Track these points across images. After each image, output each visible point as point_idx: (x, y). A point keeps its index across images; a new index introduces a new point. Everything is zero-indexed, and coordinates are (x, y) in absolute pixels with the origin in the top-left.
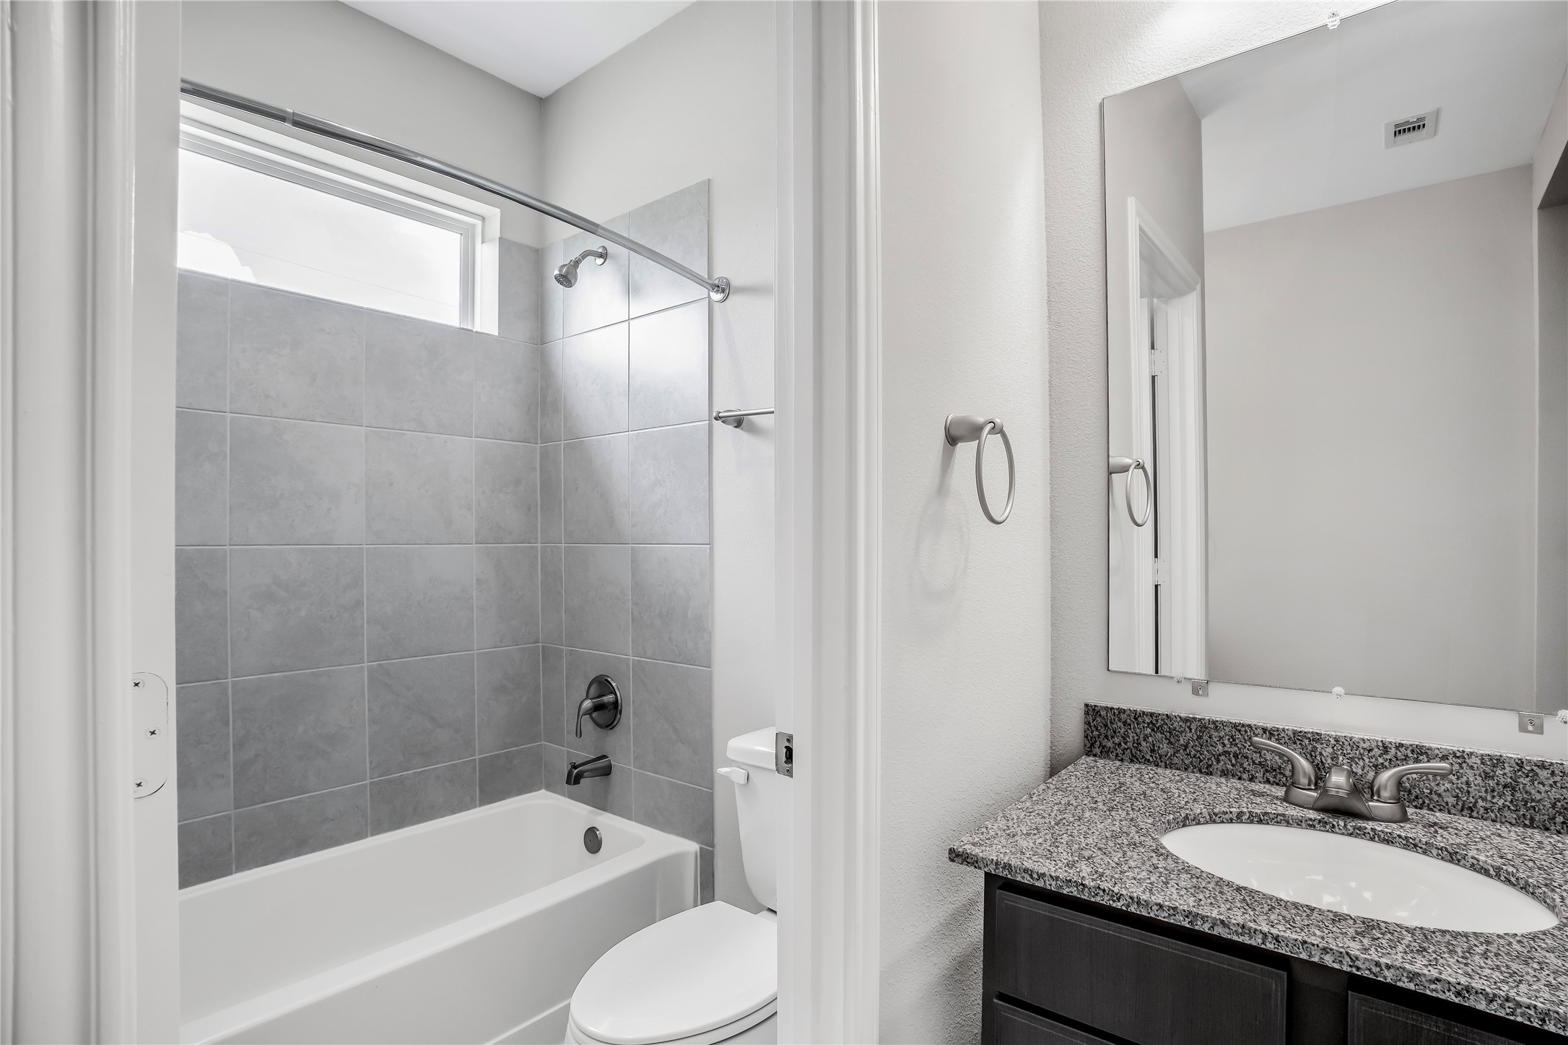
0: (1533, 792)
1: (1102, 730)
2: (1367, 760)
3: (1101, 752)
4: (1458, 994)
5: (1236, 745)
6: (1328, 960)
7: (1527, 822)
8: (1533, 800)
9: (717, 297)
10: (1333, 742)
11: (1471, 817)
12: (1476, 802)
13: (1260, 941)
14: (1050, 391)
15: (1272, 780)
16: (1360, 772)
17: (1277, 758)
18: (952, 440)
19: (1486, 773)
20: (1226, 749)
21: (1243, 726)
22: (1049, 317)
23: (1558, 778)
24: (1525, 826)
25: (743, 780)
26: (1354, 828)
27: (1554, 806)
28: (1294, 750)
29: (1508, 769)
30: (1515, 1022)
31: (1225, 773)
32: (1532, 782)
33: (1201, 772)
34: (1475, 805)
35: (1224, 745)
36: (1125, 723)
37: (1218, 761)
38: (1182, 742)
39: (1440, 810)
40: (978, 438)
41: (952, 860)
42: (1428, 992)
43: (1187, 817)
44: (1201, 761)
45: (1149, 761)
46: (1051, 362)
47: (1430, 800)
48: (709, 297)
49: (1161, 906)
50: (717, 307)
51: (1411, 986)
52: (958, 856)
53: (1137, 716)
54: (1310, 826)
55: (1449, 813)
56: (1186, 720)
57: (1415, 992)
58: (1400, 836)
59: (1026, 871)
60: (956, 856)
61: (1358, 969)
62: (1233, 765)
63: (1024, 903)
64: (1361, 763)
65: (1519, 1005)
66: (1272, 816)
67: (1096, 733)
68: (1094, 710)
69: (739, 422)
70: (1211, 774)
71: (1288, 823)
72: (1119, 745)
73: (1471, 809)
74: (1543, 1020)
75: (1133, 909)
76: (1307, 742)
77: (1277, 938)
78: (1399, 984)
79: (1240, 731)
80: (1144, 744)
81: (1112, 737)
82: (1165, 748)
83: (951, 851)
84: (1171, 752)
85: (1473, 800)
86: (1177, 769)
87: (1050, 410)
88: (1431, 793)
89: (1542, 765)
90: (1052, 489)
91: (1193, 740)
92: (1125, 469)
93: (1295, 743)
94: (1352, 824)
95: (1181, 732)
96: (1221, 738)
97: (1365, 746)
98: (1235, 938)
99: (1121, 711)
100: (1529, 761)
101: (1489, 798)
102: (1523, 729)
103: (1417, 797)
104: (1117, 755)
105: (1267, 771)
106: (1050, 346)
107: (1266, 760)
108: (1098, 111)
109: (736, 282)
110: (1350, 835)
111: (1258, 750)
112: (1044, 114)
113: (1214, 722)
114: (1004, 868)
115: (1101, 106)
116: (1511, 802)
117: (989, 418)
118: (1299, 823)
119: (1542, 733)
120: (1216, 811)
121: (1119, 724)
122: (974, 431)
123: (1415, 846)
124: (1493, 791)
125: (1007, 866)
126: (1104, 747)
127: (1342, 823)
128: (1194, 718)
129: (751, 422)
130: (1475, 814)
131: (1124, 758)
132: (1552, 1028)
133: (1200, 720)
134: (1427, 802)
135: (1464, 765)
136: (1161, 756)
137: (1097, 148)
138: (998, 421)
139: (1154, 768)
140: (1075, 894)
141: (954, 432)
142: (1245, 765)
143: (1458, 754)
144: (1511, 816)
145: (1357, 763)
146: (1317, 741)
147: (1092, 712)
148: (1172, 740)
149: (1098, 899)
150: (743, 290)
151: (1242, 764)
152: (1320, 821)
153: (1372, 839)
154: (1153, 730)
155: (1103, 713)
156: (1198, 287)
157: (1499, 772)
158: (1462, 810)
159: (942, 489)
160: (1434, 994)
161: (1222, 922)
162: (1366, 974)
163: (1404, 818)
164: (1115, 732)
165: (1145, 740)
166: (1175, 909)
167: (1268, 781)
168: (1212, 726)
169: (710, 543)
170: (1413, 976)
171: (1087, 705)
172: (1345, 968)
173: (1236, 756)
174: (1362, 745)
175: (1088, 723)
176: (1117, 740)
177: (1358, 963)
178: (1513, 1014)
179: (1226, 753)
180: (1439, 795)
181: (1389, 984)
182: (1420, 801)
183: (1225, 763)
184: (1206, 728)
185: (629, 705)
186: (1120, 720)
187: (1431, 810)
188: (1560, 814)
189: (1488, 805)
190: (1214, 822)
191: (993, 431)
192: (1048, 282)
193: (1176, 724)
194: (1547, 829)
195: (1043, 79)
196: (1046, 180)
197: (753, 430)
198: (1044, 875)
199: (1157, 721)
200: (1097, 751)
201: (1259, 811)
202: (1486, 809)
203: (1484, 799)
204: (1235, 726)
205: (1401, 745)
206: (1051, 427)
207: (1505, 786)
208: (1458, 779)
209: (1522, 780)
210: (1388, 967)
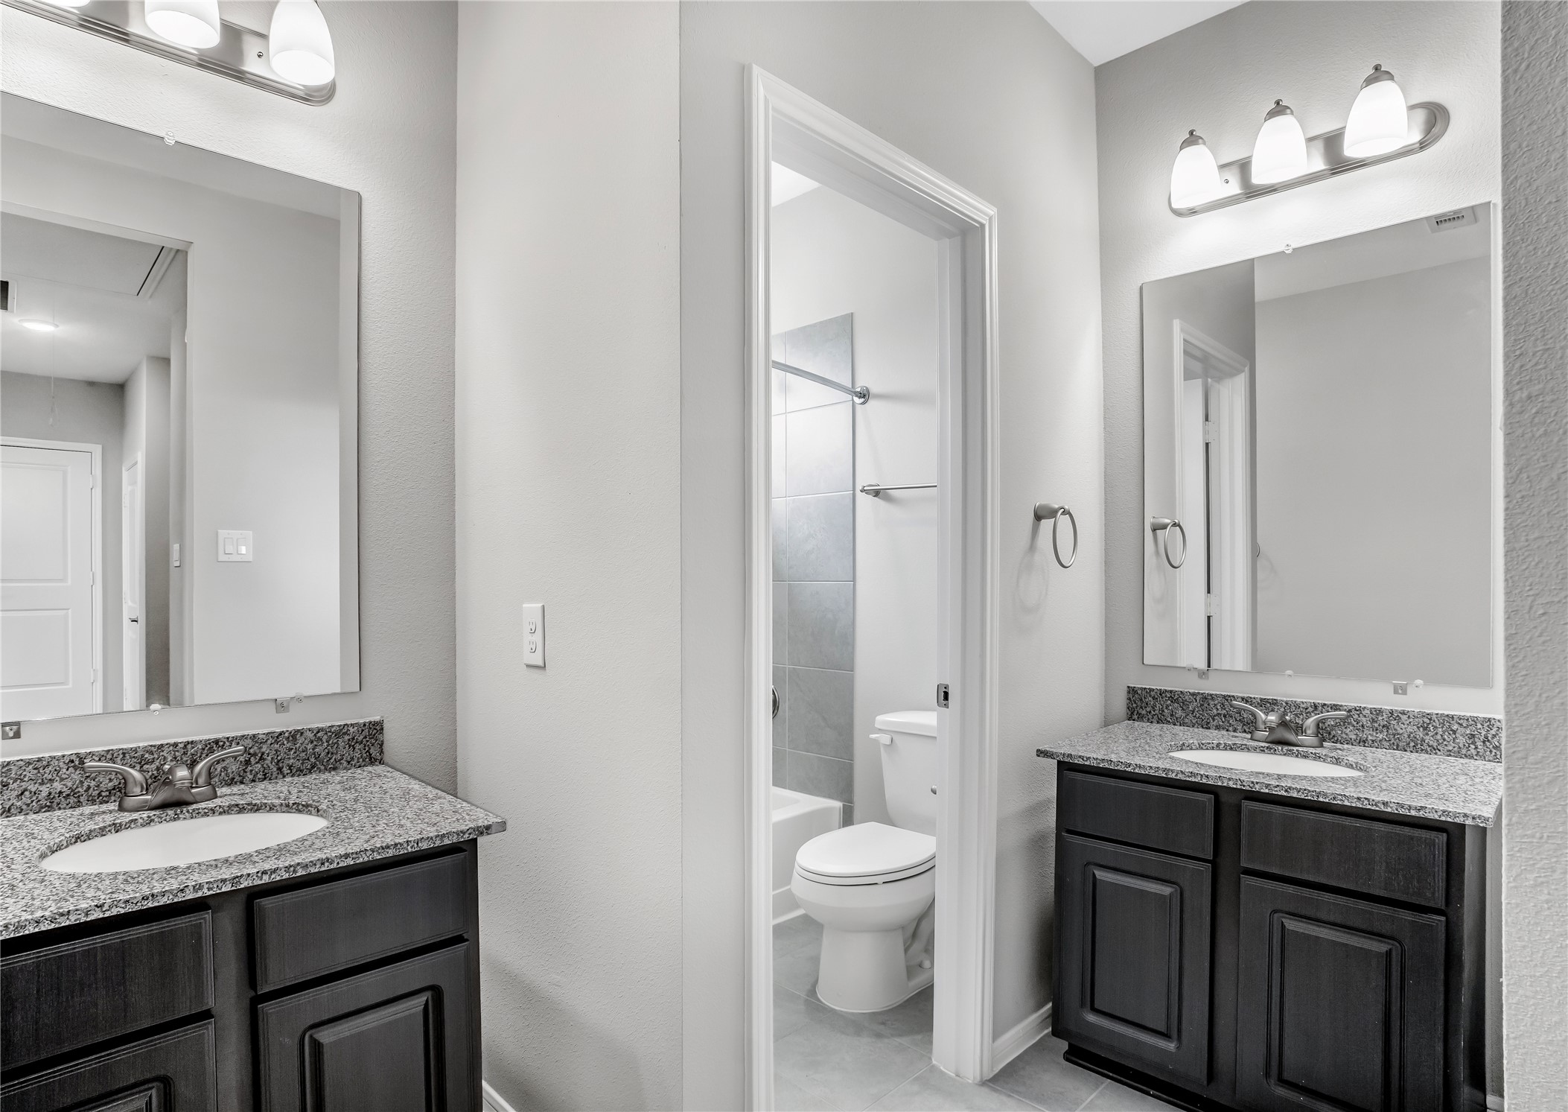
0: (1398, 729)
1: (1139, 703)
2: (1305, 715)
3: (1138, 718)
4: (1286, 791)
5: (1225, 709)
6: (1231, 784)
7: (1395, 747)
8: (1398, 734)
9: (857, 400)
10: (1284, 704)
11: (1365, 746)
12: (1367, 737)
13: (1199, 779)
14: (1105, 478)
15: (1247, 730)
16: (1301, 722)
17: (1250, 716)
18: (1038, 517)
19: (1373, 719)
20: (1219, 712)
21: (1229, 696)
22: (1105, 428)
23: (1411, 720)
24: (1394, 749)
25: (888, 742)
26: (1287, 750)
27: (1409, 736)
28: (1261, 710)
29: (1385, 716)
30: (1308, 799)
31: (1218, 728)
32: (1398, 723)
33: (1203, 727)
34: (1367, 740)
35: (1218, 709)
36: (1154, 698)
37: (1214, 720)
38: (1191, 709)
39: (1347, 743)
40: (1055, 517)
41: (1039, 756)
42: (1274, 793)
43: (1183, 744)
44: (1203, 720)
45: (1169, 722)
46: (1106, 458)
47: (1342, 737)
48: (853, 400)
49: (1151, 767)
50: (859, 408)
51: (1267, 791)
52: (1042, 753)
53: (1161, 693)
54: (1262, 750)
55: (1352, 745)
56: (1193, 694)
57: (1268, 793)
58: (1312, 753)
59: (1080, 757)
60: (1040, 753)
61: (1244, 786)
62: (1223, 722)
63: (1079, 776)
64: (1301, 717)
65: (1309, 791)
66: (1239, 746)
67: (1134, 705)
68: (1133, 690)
69: (877, 493)
70: (1209, 728)
71: (1248, 749)
72: (1150, 712)
73: (1364, 742)
74: (1318, 796)
75: (1137, 771)
76: (1269, 705)
77: (1207, 777)
78: (1262, 791)
79: (1227, 700)
80: (1166, 711)
81: (1145, 707)
82: (1179, 713)
83: (1038, 750)
84: (1184, 715)
85: (1365, 736)
86: (1188, 726)
87: (1105, 491)
88: (1342, 733)
89: (1403, 713)
90: (1106, 544)
91: (1198, 707)
92: (1164, 527)
93: (1261, 706)
94: (1286, 748)
95: (1190, 702)
96: (1215, 705)
97: (1303, 706)
98: (1188, 779)
99: (1151, 690)
100: (1396, 711)
101: (1374, 734)
102: (1396, 692)
103: (1334, 736)
104: (1149, 719)
105: (1244, 725)
106: (1105, 448)
107: (1244, 718)
108: (1139, 291)
109: (874, 389)
110: (1285, 754)
111: (1239, 711)
112: (1102, 290)
113: (1211, 695)
114: (1068, 757)
115: (1141, 288)
116: (1387, 736)
117: (1061, 505)
118: (1255, 749)
119: (1406, 694)
120: (1203, 742)
121: (1150, 699)
122: (1052, 513)
123: (1320, 757)
124: (1377, 730)
125: (1070, 756)
126: (1140, 714)
127: (1280, 748)
128: (1199, 693)
129: (887, 494)
130: (1366, 745)
131: (1153, 720)
132: (1321, 799)
133: (1202, 694)
134: (1340, 739)
135: (1361, 715)
136: (1177, 718)
137: (1137, 321)
138: (1066, 507)
139: (1173, 726)
140: (1107, 766)
141: (1039, 513)
142: (1231, 722)
143: (1358, 708)
144: (1386, 744)
145: (1299, 717)
146: (1275, 704)
147: (1132, 691)
148: (1184, 708)
149: (1119, 768)
150: (880, 397)
151: (1228, 722)
152: (1267, 748)
153: (1297, 756)
154: (1172, 702)
155: (1139, 692)
156: (1247, 369)
157: (1380, 718)
158: (1359, 743)
159: (1032, 547)
160: (1276, 793)
161: (1181, 771)
162: (1248, 788)
163: (1322, 746)
164: (1147, 704)
165: (1166, 708)
166: (1158, 768)
167: (1245, 731)
168: (1210, 697)
169: (854, 580)
170: (1267, 786)
171: (1128, 687)
172: (1239, 787)
173: (1225, 716)
174: (1302, 705)
175: (1129, 699)
176: (1148, 709)
177: (1244, 783)
178: (1307, 796)
179: (1219, 714)
180: (1347, 734)
181: (1258, 791)
182: (1336, 739)
183: (1218, 721)
184: (1206, 699)
185: (785, 702)
186: (1150, 696)
187: (1342, 743)
188: (1412, 741)
189: (1374, 739)
190: (1202, 748)
191: (1064, 513)
192: (1104, 405)
193: (1187, 697)
194: (1406, 751)
195: (1102, 266)
196: (1103, 335)
197: (888, 499)
198: (1090, 758)
199: (1174, 695)
200: (1135, 717)
201: (1230, 743)
202: (1373, 741)
203: (1372, 735)
204: (1224, 697)
205: (1325, 705)
206: (1106, 503)
207: (1383, 727)
208: (1357, 724)
209: (1392, 722)
210: (1257, 783)
